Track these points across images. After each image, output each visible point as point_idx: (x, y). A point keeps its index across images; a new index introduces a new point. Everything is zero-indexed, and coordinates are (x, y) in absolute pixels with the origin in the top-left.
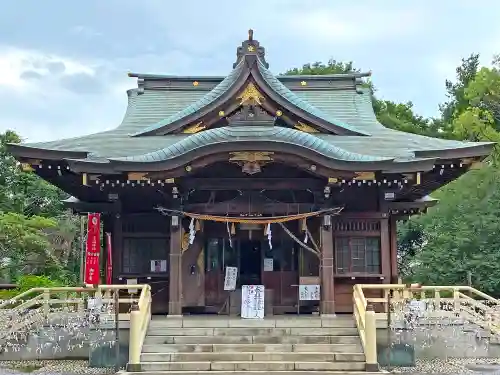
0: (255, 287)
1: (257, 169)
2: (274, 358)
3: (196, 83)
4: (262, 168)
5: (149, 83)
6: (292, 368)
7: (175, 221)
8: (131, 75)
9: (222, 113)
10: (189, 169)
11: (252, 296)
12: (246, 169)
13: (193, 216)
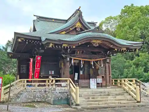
0: (94, 79)
1: (98, 45)
2: (113, 100)
3: (53, 20)
4: (99, 45)
5: (40, 18)
6: (120, 103)
7: (68, 59)
8: (35, 16)
9: (71, 29)
10: (80, 44)
11: (93, 82)
12: (94, 45)
13: (73, 58)
